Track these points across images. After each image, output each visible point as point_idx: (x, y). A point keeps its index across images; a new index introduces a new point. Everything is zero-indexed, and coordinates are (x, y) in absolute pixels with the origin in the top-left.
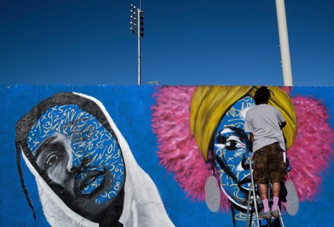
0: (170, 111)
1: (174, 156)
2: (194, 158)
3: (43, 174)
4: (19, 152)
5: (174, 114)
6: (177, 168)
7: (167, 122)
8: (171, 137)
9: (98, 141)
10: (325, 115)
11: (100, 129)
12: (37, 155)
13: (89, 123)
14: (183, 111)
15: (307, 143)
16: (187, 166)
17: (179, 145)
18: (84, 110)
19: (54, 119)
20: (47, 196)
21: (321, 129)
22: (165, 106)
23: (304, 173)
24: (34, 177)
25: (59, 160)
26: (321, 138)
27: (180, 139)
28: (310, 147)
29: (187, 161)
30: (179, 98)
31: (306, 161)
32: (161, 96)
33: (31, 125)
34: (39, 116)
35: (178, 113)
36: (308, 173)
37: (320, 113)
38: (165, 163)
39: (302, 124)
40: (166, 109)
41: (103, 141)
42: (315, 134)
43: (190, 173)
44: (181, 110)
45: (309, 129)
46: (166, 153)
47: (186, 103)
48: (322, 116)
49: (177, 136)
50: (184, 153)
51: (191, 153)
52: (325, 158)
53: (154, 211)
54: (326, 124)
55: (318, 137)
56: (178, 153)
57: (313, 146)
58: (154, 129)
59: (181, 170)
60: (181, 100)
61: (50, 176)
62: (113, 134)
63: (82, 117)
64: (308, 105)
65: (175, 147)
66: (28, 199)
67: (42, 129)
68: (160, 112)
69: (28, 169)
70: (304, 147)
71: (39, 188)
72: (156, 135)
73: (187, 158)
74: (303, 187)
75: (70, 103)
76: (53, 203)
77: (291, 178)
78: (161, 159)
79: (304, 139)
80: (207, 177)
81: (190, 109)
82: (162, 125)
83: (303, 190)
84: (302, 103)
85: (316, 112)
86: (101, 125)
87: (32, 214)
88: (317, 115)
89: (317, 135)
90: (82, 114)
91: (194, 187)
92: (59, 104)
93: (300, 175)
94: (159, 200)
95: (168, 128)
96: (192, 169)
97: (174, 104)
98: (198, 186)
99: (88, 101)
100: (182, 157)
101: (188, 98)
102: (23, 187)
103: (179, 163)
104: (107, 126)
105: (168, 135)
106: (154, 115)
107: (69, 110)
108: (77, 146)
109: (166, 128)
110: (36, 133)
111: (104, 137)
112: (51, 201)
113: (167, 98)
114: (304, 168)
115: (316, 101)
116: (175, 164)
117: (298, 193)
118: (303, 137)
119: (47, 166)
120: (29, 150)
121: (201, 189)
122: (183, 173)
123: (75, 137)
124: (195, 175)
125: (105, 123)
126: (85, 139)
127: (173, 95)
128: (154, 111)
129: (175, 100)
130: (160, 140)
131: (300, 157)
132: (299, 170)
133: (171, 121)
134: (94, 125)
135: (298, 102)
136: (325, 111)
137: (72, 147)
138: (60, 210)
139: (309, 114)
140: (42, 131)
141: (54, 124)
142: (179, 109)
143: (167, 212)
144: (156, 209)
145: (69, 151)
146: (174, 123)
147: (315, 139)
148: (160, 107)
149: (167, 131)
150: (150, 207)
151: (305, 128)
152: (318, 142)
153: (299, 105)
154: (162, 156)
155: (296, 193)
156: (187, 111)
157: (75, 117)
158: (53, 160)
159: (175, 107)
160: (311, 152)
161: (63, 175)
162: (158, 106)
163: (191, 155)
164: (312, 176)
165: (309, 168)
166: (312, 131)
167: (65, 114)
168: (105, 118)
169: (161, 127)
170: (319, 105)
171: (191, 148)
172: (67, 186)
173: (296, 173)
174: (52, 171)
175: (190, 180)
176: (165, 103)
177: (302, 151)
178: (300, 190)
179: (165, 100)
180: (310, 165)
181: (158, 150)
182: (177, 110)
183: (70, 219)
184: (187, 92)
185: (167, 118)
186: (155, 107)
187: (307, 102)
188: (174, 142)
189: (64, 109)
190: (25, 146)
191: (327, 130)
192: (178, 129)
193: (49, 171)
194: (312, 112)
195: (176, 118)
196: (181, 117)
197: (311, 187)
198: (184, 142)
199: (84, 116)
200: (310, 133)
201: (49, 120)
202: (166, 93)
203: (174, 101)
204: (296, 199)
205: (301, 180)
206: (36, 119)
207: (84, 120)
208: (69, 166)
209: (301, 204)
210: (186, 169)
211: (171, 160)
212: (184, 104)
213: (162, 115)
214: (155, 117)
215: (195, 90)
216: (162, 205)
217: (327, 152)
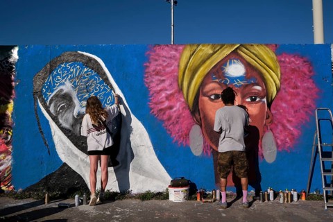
0: (161, 67)
1: (163, 107)
2: (181, 109)
3: (55, 119)
4: (36, 101)
5: (164, 70)
6: (165, 117)
7: (157, 77)
8: (161, 90)
9: (99, 92)
10: (310, 72)
11: (100, 83)
12: (50, 104)
13: (92, 77)
14: (172, 68)
15: (289, 98)
16: (175, 115)
17: (168, 98)
18: (87, 66)
19: (63, 74)
21: (305, 85)
22: (156, 63)
23: (284, 126)
24: (48, 121)
25: (68, 108)
26: (304, 94)
27: (169, 92)
28: (292, 102)
29: (175, 111)
30: (170, 56)
31: (287, 115)
32: (153, 54)
33: (44, 79)
34: (51, 72)
35: (168, 69)
36: (289, 126)
37: (305, 69)
38: (155, 113)
39: (286, 80)
40: (157, 65)
41: (103, 93)
42: (298, 90)
43: (177, 122)
44: (171, 66)
45: (292, 85)
46: (156, 104)
47: (176, 60)
48: (308, 73)
49: (166, 90)
50: (172, 104)
51: (178, 105)
52: (306, 112)
53: (145, 152)
54: (310, 80)
55: (301, 92)
56: (167, 104)
57: (296, 101)
58: (147, 83)
59: (169, 119)
60: (171, 58)
61: (61, 121)
62: (111, 87)
63: (86, 72)
64: (293, 62)
65: (164, 99)
66: (44, 139)
67: (54, 82)
68: (152, 68)
69: (43, 114)
70: (286, 102)
71: (52, 131)
72: (148, 88)
73: (175, 109)
74: (282, 138)
75: (76, 60)
76: (64, 143)
77: (271, 130)
78: (151, 109)
79: (286, 94)
80: (191, 126)
81: (178, 66)
82: (154, 80)
83: (282, 140)
84: (287, 60)
85: (301, 69)
86: (101, 79)
87: (47, 150)
88: (302, 71)
89: (300, 91)
90: (86, 70)
91: (180, 134)
92: (67, 62)
93: (280, 127)
94: (149, 143)
95: (159, 82)
96: (178, 118)
97: (164, 61)
98: (184, 133)
99: (90, 59)
100: (171, 108)
101: (178, 55)
102: (40, 129)
103: (167, 112)
104: (106, 80)
105: (159, 89)
106: (147, 71)
107: (75, 67)
108: (82, 96)
109: (157, 82)
110: (49, 86)
111: (104, 90)
112: (61, 140)
113: (158, 55)
114: (285, 121)
115: (302, 58)
116: (164, 114)
117: (277, 144)
118: (286, 92)
119: (58, 113)
120: (44, 99)
121: (187, 135)
122: (171, 122)
123: (80, 90)
124: (182, 124)
125: (105, 77)
126: (88, 92)
127: (164, 53)
128: (147, 67)
129: (165, 57)
130: (151, 93)
131: (281, 111)
132: (279, 122)
133: (162, 76)
134: (95, 79)
135: (283, 59)
136: (311, 68)
137: (78, 97)
138: (69, 149)
139: (293, 71)
140: (54, 84)
141: (63, 78)
142: (169, 65)
143: (156, 154)
144: (147, 151)
145: (76, 101)
146: (163, 78)
147: (298, 94)
148: (152, 64)
149: (158, 85)
150: (142, 149)
151: (288, 84)
152: (301, 97)
153: (284, 62)
154: (152, 106)
155: (274, 143)
156: (176, 68)
157: (80, 73)
158: (63, 108)
159: (165, 64)
160: (293, 107)
161: (71, 120)
162: (150, 63)
163: (178, 106)
164: (292, 129)
166: (296, 87)
167: (71, 70)
168: (105, 74)
169: (152, 82)
170: (305, 62)
171: (178, 100)
172: (74, 129)
173: (277, 125)
174: (62, 117)
175: (177, 128)
176: (156, 60)
177: (284, 105)
178: (279, 141)
179: (156, 58)
180: (291, 119)
181: (150, 101)
182: (166, 66)
183: (77, 156)
184: (176, 50)
185: (157, 74)
186: (148, 64)
187: (293, 59)
188: (163, 95)
189: (71, 66)
190: (40, 96)
191: (311, 86)
192: (167, 83)
193: (59, 117)
194: (297, 69)
195: (166, 74)
196: (170, 73)
197: (290, 139)
198: (172, 95)
199: (87, 71)
200: (293, 88)
201: (59, 75)
202: (157, 52)
203: (164, 59)
204: (274, 148)
205: (281, 131)
206: (48, 74)
207: (87, 75)
208: (75, 113)
209: (279, 153)
210: (174, 118)
211: (161, 110)
212: (173, 61)
213: (154, 71)
214: (148, 72)
215: (184, 49)
216: (152, 148)
217: (309, 106)
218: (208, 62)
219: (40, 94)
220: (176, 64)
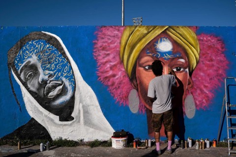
0: (106, 44)
1: (108, 75)
2: (122, 77)
3: (25, 84)
4: (10, 70)
5: (109, 46)
6: (110, 83)
7: (103, 52)
8: (106, 62)
9: (58, 63)
10: (223, 48)
11: (59, 56)
12: (21, 72)
13: (53, 52)
14: (116, 44)
15: (206, 68)
16: (117, 82)
17: (112, 68)
18: (49, 43)
20: (27, 98)
21: (219, 58)
22: (103, 40)
23: (201, 90)
25: (34, 76)
26: (218, 65)
27: (112, 64)
28: (208, 72)
29: (117, 79)
30: (113, 35)
31: (204, 82)
32: (100, 33)
33: (16, 53)
34: (21, 47)
35: (112, 46)
36: (205, 90)
37: (219, 46)
38: (102, 80)
39: (204, 55)
40: (104, 42)
41: (62, 64)
42: (213, 63)
43: (119, 87)
44: (114, 43)
45: (208, 58)
46: (102, 73)
47: (118, 38)
48: (220, 49)
49: (111, 62)
50: (115, 73)
51: (120, 73)
52: (219, 79)
53: (94, 110)
54: (222, 55)
55: (215, 64)
56: (111, 73)
57: (211, 71)
58: (95, 56)
59: (113, 84)
60: (114, 36)
61: (29, 86)
62: (68, 59)
63: (48, 48)
64: (209, 40)
65: (109, 69)
66: (16, 99)
67: (24, 56)
68: (99, 44)
69: (15, 81)
70: (204, 71)
71: (23, 93)
72: (96, 60)
73: (117, 77)
74: (200, 99)
75: (40, 39)
76: (31, 102)
77: (192, 93)
78: (99, 77)
79: (204, 65)
80: (130, 90)
81: (120, 43)
82: (101, 54)
83: (200, 101)
84: (205, 39)
85: (215, 46)
86: (60, 53)
88: (216, 48)
89: (214, 63)
90: (48, 46)
91: (121, 96)
92: (34, 40)
93: (198, 91)
94: (97, 103)
95: (105, 56)
96: (120, 84)
97: (109, 39)
98: (124, 95)
99: (51, 38)
100: (114, 76)
101: (120, 34)
102: (13, 92)
103: (111, 79)
104: (64, 54)
105: (105, 61)
106: (95, 47)
107: (39, 43)
108: (45, 67)
109: (103, 56)
110: (20, 59)
111: (62, 61)
112: (29, 101)
113: (104, 34)
114: (202, 87)
116: (109, 81)
117: (196, 104)
118: (203, 64)
119: (27, 80)
120: (16, 69)
121: (126, 97)
122: (114, 87)
123: (43, 62)
124: (122, 88)
125: (62, 52)
127: (109, 33)
128: (96, 44)
129: (110, 36)
130: (99, 64)
131: (200, 78)
132: (198, 87)
133: (107, 51)
134: (55, 53)
135: (202, 38)
136: (223, 45)
137: (42, 67)
138: (35, 107)
139: (210, 47)
140: (24, 57)
141: (31, 52)
142: (113, 42)
143: (103, 111)
146: (108, 52)
147: (213, 65)
148: (99, 41)
149: (104, 58)
150: (91, 108)
151: (205, 57)
152: (215, 68)
153: (202, 40)
154: (100, 74)
156: (119, 44)
157: (43, 48)
158: (30, 76)
159: (110, 41)
160: (208, 75)
161: (37, 85)
162: (98, 40)
163: (120, 74)
164: (207, 92)
165: (205, 87)
166: (211, 60)
167: (37, 46)
168: (62, 49)
169: (99, 55)
170: (218, 40)
171: (120, 70)
172: (39, 92)
173: (196, 90)
174: (30, 82)
175: (119, 91)
176: (103, 38)
177: (202, 74)
178: (197, 102)
179: (103, 36)
180: (207, 85)
181: (98, 70)
182: (111, 43)
183: (41, 113)
184: (118, 30)
185: (104, 49)
186: (96, 41)
187: (209, 38)
188: (108, 66)
189: (36, 42)
190: (13, 66)
191: (222, 59)
192: (111, 56)
193: (28, 83)
194: (213, 46)
195: (111, 49)
196: (113, 48)
197: (206, 100)
198: (115, 65)
199: (49, 47)
200: (209, 61)
201: (28, 50)
202: (104, 32)
203: (109, 37)
205: (199, 94)
206: (19, 49)
207: (49, 50)
209: (197, 111)
210: (116, 83)
211: (106, 77)
212: (116, 39)
213: (101, 47)
214: (96, 48)
215: (125, 29)
216: (99, 107)
217: (221, 75)
218: (144, 40)
219: (13, 65)
220: (119, 41)
